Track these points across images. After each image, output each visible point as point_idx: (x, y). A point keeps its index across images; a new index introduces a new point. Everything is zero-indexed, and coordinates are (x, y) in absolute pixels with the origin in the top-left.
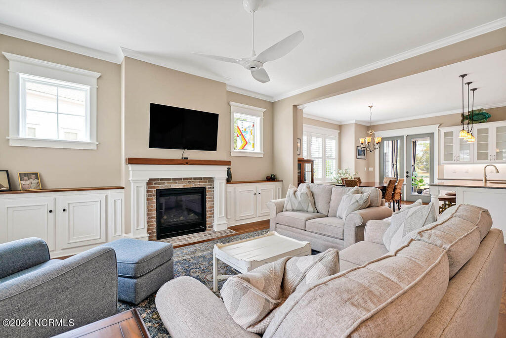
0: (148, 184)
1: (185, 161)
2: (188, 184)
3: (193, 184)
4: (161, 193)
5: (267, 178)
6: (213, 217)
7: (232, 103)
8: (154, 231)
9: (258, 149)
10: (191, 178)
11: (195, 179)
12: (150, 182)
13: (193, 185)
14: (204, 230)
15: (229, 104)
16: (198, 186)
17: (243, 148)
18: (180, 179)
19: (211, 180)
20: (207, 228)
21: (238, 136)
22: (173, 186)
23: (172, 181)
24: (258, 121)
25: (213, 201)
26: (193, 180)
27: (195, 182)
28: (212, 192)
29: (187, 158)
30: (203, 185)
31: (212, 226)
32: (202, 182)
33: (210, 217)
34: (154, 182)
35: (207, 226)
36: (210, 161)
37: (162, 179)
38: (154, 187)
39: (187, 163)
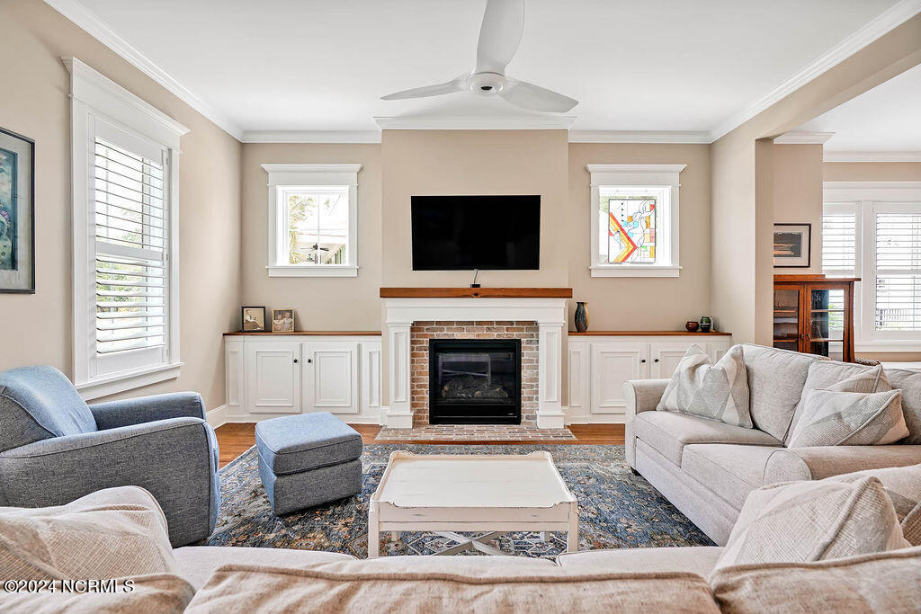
0: (412, 330)
2: (485, 332)
3: (496, 334)
4: (438, 347)
5: (687, 326)
6: (537, 399)
7: (591, 167)
8: (425, 408)
9: (665, 258)
10: (491, 323)
11: (499, 323)
12: (416, 327)
13: (494, 335)
14: (517, 421)
15: (586, 170)
16: (506, 337)
17: (623, 261)
18: (471, 323)
19: (532, 326)
20: (523, 420)
21: (611, 233)
22: (459, 335)
23: (455, 326)
24: (664, 196)
25: (537, 368)
26: (495, 326)
27: (498, 330)
28: (535, 351)
29: (478, 286)
30: (515, 335)
31: (535, 417)
32: (515, 330)
33: (530, 399)
34: (425, 327)
35: (524, 415)
37: (438, 323)
38: (425, 336)
39: (477, 295)
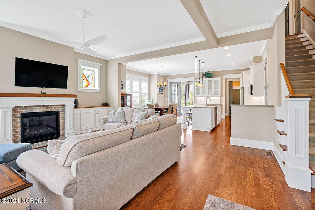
0: (13, 110)
1: (44, 95)
2: (46, 109)
4: (24, 116)
5: (102, 105)
6: (65, 129)
7: (78, 59)
9: (97, 87)
10: (48, 106)
11: (51, 106)
12: (15, 109)
13: (49, 110)
14: (58, 137)
16: (54, 110)
17: (87, 87)
18: (40, 106)
19: (63, 106)
21: (83, 79)
22: (34, 111)
23: (33, 107)
24: (97, 71)
25: (65, 119)
26: (50, 107)
27: (51, 108)
28: (64, 114)
29: (45, 93)
30: (57, 109)
31: (64, 135)
32: (58, 108)
33: (63, 129)
34: (19, 109)
35: (60, 135)
36: (62, 95)
37: (25, 107)
38: (19, 112)
39: (45, 96)
